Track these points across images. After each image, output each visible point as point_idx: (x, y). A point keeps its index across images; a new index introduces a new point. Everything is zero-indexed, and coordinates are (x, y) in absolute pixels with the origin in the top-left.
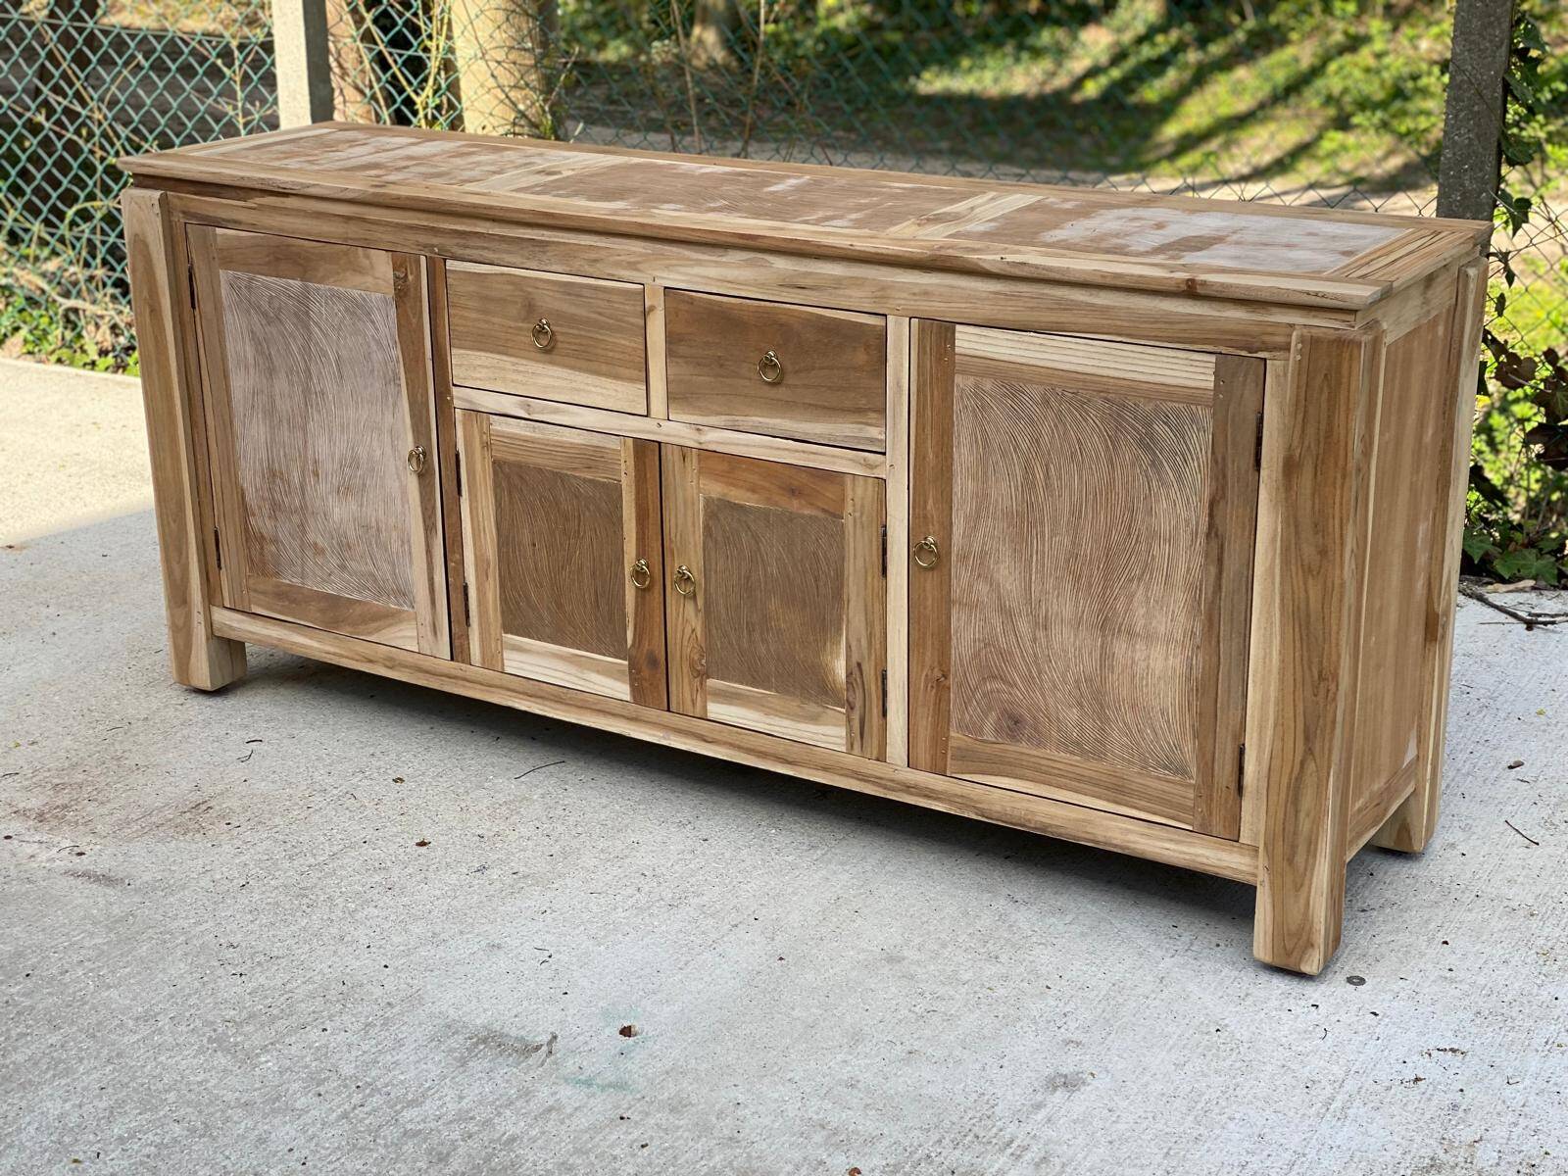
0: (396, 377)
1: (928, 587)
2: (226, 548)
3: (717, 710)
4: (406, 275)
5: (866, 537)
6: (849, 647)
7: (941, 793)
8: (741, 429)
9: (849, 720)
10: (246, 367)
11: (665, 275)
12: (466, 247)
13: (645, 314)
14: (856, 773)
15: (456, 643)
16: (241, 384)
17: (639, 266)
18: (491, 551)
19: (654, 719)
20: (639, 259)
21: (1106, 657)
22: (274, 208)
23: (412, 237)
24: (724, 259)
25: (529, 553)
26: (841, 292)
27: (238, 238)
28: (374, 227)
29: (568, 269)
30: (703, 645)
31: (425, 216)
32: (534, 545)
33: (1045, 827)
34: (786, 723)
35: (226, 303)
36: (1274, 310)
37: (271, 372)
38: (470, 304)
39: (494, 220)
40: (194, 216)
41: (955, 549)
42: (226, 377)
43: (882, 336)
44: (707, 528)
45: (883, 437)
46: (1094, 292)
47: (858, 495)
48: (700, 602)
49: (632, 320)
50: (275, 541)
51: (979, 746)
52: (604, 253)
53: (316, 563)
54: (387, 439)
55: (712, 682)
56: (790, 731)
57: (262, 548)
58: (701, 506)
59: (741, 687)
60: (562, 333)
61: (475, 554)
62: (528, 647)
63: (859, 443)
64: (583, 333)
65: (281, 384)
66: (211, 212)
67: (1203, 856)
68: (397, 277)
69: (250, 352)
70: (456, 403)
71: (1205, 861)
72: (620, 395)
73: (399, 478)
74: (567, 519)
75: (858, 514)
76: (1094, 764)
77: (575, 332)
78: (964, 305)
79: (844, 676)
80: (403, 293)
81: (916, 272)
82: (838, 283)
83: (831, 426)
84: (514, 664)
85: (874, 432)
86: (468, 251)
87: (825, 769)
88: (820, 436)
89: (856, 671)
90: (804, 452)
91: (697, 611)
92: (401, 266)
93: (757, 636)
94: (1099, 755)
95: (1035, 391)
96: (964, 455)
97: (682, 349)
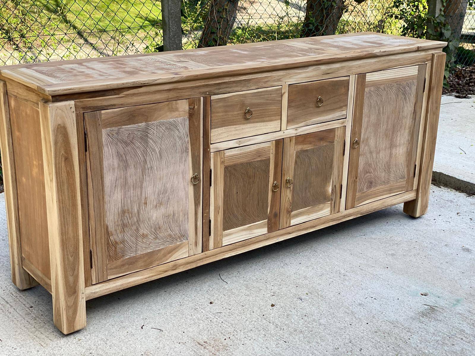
0: (187, 148)
1: (354, 154)
2: (96, 257)
3: (294, 222)
4: (194, 107)
5: (340, 146)
6: (333, 182)
7: (353, 213)
8: (308, 125)
9: (331, 204)
10: (114, 169)
11: (289, 80)
12: (219, 89)
13: (282, 96)
14: (332, 220)
15: (205, 245)
16: (109, 179)
17: (281, 80)
18: (221, 203)
19: (275, 235)
20: (281, 77)
21: (391, 154)
22: (134, 94)
23: (197, 91)
24: (307, 70)
25: (235, 197)
26: (339, 72)
27: (114, 112)
28: (181, 91)
29: (257, 87)
30: (291, 202)
31: (203, 81)
32: (237, 193)
33: (375, 209)
34: (314, 214)
35: (104, 143)
36: (429, 51)
37: (126, 167)
38: (220, 110)
39: (231, 76)
40: (89, 108)
41: (361, 140)
42: (102, 178)
43: (348, 82)
44: (296, 162)
45: (346, 113)
46: (396, 55)
47: (338, 133)
48: (291, 188)
49: (278, 99)
50: (123, 242)
51: (363, 195)
52: (270, 78)
53: (143, 242)
54: (180, 176)
55: (293, 213)
56: (315, 217)
57: (116, 248)
58: (295, 155)
59: (302, 210)
60: (254, 111)
61: (215, 207)
62: (233, 232)
63: (340, 117)
64: (261, 109)
65: (131, 170)
66: (99, 104)
67: (406, 197)
68: (190, 109)
69: (116, 162)
70: (212, 151)
71: (407, 198)
72: (272, 127)
73: (185, 189)
74: (250, 178)
75: (338, 140)
76: (387, 186)
77: (258, 109)
78: (368, 67)
79: (331, 192)
80: (192, 115)
81: (358, 61)
82: (338, 69)
83: (333, 115)
84: (226, 241)
85: (344, 113)
86: (221, 90)
87: (323, 223)
88: (330, 119)
89: (334, 188)
90: (326, 125)
91: (290, 191)
92: (192, 103)
93: (307, 191)
94: (388, 183)
95: (382, 87)
96: (365, 110)
97: (293, 104)
